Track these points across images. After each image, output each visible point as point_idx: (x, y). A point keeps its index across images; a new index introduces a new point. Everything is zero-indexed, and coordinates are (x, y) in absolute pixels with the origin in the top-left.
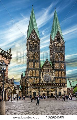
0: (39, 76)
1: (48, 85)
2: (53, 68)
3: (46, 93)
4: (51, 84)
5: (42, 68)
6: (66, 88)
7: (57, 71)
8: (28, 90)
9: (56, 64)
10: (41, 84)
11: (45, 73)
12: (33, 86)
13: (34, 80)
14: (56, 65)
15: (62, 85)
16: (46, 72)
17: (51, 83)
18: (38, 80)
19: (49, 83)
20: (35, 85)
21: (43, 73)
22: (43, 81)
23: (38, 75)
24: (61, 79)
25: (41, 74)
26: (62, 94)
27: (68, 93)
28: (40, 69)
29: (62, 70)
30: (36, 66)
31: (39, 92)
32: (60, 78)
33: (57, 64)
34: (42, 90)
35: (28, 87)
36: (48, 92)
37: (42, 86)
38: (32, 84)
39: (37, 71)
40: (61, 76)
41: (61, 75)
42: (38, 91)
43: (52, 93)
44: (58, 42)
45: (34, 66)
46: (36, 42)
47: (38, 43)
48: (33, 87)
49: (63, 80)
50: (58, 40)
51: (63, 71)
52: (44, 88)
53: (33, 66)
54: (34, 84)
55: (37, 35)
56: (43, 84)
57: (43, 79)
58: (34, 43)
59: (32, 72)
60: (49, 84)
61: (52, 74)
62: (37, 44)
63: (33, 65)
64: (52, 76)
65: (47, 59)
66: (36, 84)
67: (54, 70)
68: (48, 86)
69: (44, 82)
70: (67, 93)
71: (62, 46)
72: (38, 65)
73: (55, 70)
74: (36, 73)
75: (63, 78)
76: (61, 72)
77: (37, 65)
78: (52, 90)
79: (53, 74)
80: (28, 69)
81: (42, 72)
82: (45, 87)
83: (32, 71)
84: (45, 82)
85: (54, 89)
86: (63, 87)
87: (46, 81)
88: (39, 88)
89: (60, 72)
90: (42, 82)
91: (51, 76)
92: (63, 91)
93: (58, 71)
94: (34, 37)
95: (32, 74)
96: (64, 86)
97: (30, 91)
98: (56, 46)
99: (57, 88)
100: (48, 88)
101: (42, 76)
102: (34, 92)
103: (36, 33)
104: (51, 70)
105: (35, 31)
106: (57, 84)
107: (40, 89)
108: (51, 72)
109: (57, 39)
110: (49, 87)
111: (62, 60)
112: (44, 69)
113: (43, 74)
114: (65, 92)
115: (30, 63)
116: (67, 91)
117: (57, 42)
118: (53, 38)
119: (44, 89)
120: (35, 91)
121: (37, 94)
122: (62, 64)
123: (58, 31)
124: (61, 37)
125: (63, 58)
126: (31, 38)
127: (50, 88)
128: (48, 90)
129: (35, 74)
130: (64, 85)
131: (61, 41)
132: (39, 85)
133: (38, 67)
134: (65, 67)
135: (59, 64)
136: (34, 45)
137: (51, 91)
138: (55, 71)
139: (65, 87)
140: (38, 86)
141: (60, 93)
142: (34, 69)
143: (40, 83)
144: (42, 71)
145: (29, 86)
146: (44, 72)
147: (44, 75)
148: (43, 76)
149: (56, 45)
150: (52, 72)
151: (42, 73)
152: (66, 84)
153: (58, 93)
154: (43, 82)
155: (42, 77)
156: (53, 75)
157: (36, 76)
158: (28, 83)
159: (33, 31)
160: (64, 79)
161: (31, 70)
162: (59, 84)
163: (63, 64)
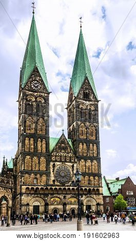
0: (46, 170)
1: (65, 189)
2: (75, 153)
3: (60, 207)
4: (71, 188)
5: (52, 152)
6: (101, 196)
7: (83, 160)
8: (23, 202)
9: (81, 145)
10: (49, 188)
11: (59, 163)
12: (32, 192)
13: (36, 178)
14: (82, 147)
15: (94, 189)
16: (60, 161)
17: (70, 186)
18: (44, 178)
19: (68, 186)
20: (37, 188)
21: (54, 164)
22: (54, 181)
23: (43, 167)
24: (92, 178)
25: (51, 166)
26: (94, 208)
27: (104, 208)
28: (49, 155)
29: (92, 159)
30: (39, 148)
31: (47, 205)
32: (89, 175)
33: (83, 145)
34: (52, 199)
35: (21, 194)
36: (65, 205)
37: (52, 192)
38: (30, 187)
39: (42, 159)
40: (90, 172)
41: (91, 168)
42: (43, 204)
43: (72, 206)
44: (86, 100)
45: (36, 148)
46: (41, 96)
47: (45, 99)
48: (32, 194)
49: (94, 179)
50: (86, 96)
51: (95, 162)
52: (57, 197)
53: (32, 146)
54: (35, 188)
55: (42, 81)
56: (54, 188)
57: (55, 177)
58: (36, 98)
59: (32, 161)
60: (67, 188)
61: (73, 166)
62: (43, 101)
63: (34, 145)
64: (73, 170)
65: (63, 134)
66: (40, 187)
67: (77, 157)
68: (65, 193)
69: (56, 183)
70: (102, 207)
71: (93, 108)
72: (44, 146)
73: (79, 158)
74: (39, 163)
75: (94, 175)
76: (92, 162)
77: (41, 146)
78: (73, 200)
79: (75, 165)
80: (23, 153)
81: (52, 161)
82: (58, 194)
83: (32, 159)
84: (58, 184)
85: (76, 199)
86: (95, 194)
87: (60, 182)
88: (46, 195)
89: (89, 163)
90: (52, 183)
91: (71, 170)
92: (95, 203)
93: (86, 160)
94: (36, 84)
95: (30, 165)
96: (97, 193)
97: (26, 203)
98: (82, 109)
99: (82, 197)
100: (65, 197)
101: (51, 170)
102: (34, 204)
103: (40, 76)
104: (70, 157)
105: (38, 72)
106: (84, 188)
107: (48, 199)
108: (70, 162)
109: (84, 93)
110: (67, 194)
111: (94, 138)
112: (56, 156)
113: (54, 166)
114: (98, 204)
115: (27, 141)
116: (102, 203)
117: (84, 100)
118: (76, 91)
119: (57, 199)
120: (37, 204)
121: (42, 209)
122: (93, 146)
123: (86, 78)
124: (92, 90)
125: (94, 134)
126: (31, 87)
127: (69, 196)
128: (64, 201)
129: (37, 165)
130: (98, 190)
131: (91, 98)
132: (47, 188)
133: (44, 150)
134: (98, 153)
135: (87, 145)
136: (36, 101)
137: (71, 204)
138: (79, 160)
139: (99, 194)
140: (43, 192)
141: (89, 207)
142: (35, 153)
143: (47, 185)
144: (53, 158)
145: (24, 191)
146: (56, 161)
147: (56, 168)
148: (53, 170)
149: (81, 106)
150: (72, 162)
151: (52, 164)
152: (100, 189)
153: (85, 207)
154: (54, 183)
155: (52, 173)
156: (75, 168)
157: (39, 170)
158: (21, 186)
159: (34, 71)
160: (97, 178)
161: (28, 157)
162: (88, 188)
163: (95, 147)
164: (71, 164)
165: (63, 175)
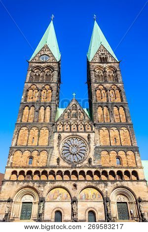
0: (48, 145)
1: (75, 172)
3: (66, 205)
4: (86, 170)
5: (58, 121)
6: (142, 185)
7: (104, 129)
8: (2, 195)
9: (100, 110)
10: (49, 171)
11: (67, 134)
12: (21, 178)
13: (31, 157)
14: (101, 113)
15: (127, 172)
16: (70, 131)
17: (86, 167)
19: (79, 167)
21: (60, 136)
22: (58, 160)
23: (44, 141)
24: (121, 154)
25: (55, 139)
28: (53, 124)
29: (119, 126)
30: (41, 117)
32: (117, 149)
33: (103, 109)
34: (53, 191)
35: (4, 181)
38: (19, 170)
39: (44, 130)
40: (118, 144)
41: (118, 138)
43: (89, 205)
45: (36, 117)
48: (21, 181)
49: (126, 155)
50: (103, 61)
51: (124, 129)
53: (33, 116)
57: (61, 154)
59: (29, 134)
60: (78, 170)
61: (89, 137)
62: (52, 70)
63: (35, 114)
64: (89, 144)
67: (95, 125)
68: (75, 179)
70: (147, 205)
73: (100, 126)
74: (39, 136)
75: (126, 149)
76: (119, 130)
77: (44, 115)
78: (91, 192)
79: (92, 135)
81: (56, 131)
82: (63, 181)
83: (29, 131)
84: (66, 164)
85: (96, 191)
86: (131, 181)
88: (43, 183)
89: (114, 132)
90: (55, 163)
91: (86, 142)
93: (109, 128)
95: (26, 138)
98: (99, 73)
99: (106, 185)
100: (74, 187)
101: (55, 145)
102: (23, 200)
104: (84, 125)
106: (109, 170)
108: (85, 131)
110: (78, 181)
111: (118, 100)
112: (63, 125)
113: (59, 138)
115: (26, 111)
116: (147, 197)
119: (61, 190)
122: (118, 109)
125: (118, 96)
129: (36, 138)
130: (135, 173)
131: (110, 60)
132: (45, 172)
133: (48, 119)
134: (128, 118)
135: (109, 109)
137: (87, 199)
138: (99, 129)
139: (138, 180)
140: (39, 179)
142: (34, 124)
143: (47, 166)
144: (59, 129)
145: (7, 176)
146: (63, 131)
147: (62, 142)
148: (59, 144)
150: (87, 132)
151: (56, 135)
152: (139, 170)
153: (114, 206)
154: (58, 163)
155: (56, 148)
156: (92, 140)
157: (38, 145)
158: (6, 169)
160: (130, 153)
161: (24, 129)
162: (116, 170)
164: (86, 135)
165: (74, 150)
